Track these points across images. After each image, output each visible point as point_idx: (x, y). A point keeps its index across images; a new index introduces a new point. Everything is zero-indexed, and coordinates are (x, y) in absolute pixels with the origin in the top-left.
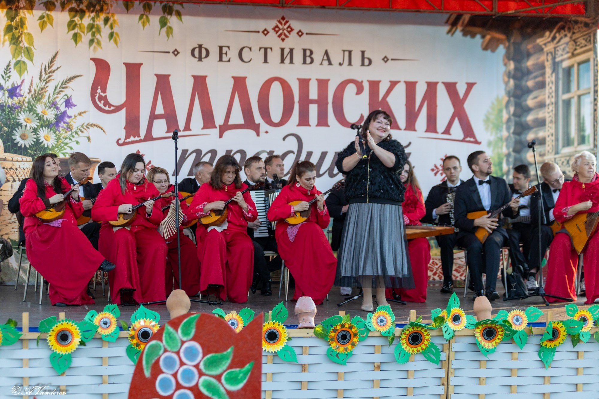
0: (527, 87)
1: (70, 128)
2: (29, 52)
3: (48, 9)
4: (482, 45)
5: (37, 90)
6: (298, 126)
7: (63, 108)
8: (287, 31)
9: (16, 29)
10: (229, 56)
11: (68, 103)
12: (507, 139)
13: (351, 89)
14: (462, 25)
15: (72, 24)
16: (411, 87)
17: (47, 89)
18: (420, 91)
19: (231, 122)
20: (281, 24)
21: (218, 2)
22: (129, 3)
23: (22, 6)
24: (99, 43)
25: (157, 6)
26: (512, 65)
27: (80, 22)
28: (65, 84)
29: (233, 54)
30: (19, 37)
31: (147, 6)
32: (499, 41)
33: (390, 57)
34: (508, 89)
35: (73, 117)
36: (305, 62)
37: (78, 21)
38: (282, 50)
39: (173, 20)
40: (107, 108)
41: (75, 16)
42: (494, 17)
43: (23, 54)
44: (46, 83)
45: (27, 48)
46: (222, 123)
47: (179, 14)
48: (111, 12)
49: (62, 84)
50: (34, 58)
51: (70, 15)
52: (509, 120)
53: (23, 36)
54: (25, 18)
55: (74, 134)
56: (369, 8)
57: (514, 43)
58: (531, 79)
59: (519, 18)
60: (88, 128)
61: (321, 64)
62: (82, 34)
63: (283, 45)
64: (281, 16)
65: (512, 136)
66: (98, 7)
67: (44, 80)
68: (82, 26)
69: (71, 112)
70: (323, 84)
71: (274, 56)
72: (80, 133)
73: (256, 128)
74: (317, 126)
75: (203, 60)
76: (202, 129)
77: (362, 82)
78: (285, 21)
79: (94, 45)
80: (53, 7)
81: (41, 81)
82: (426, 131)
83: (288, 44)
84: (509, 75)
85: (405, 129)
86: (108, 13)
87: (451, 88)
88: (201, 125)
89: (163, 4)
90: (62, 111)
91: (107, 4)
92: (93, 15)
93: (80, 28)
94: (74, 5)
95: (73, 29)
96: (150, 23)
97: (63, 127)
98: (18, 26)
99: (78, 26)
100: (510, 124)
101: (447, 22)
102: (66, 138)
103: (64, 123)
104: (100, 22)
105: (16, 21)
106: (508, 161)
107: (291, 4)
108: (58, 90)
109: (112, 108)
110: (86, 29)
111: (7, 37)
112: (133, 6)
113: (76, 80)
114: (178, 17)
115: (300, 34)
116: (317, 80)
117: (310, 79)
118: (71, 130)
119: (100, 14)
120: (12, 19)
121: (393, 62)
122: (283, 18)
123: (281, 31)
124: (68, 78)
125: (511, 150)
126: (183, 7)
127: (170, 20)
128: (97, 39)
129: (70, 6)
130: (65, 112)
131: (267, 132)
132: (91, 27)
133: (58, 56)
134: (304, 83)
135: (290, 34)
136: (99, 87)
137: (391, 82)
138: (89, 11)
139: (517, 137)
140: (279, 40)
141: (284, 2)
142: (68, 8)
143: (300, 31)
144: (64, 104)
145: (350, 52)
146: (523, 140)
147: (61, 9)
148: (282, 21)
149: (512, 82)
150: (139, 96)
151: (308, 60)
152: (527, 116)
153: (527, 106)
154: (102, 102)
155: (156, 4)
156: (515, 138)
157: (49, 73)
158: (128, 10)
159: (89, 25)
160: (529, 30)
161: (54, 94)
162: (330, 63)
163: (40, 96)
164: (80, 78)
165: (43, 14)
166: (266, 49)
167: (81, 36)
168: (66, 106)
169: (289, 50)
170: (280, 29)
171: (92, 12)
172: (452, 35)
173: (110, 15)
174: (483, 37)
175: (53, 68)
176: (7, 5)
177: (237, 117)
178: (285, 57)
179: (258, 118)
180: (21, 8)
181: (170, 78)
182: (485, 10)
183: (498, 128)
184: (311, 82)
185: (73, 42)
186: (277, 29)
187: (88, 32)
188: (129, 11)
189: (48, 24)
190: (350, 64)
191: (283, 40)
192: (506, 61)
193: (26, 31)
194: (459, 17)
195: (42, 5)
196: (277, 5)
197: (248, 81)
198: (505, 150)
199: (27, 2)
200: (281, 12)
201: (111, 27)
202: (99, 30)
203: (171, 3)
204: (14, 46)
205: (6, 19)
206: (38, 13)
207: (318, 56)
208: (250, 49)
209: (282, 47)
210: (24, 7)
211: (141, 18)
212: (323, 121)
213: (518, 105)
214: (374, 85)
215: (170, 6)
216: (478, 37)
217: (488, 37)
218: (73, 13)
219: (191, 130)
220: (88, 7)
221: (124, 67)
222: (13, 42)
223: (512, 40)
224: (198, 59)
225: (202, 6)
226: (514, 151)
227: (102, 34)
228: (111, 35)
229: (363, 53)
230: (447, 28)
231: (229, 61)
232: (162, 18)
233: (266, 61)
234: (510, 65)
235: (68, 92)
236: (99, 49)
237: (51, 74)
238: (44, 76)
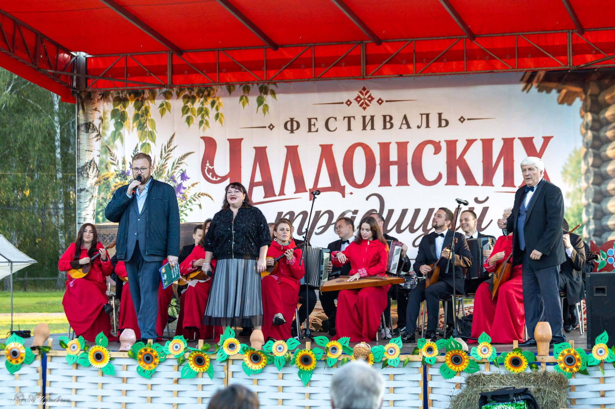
0: (607, 138)
1: (185, 198)
2: (152, 135)
3: (167, 98)
4: (558, 100)
5: (159, 166)
6: (379, 186)
7: (179, 181)
8: (368, 100)
9: (142, 116)
10: (317, 126)
11: (184, 176)
12: (586, 190)
13: (429, 149)
14: (537, 82)
15: (185, 109)
16: (487, 144)
17: (166, 166)
18: (497, 148)
19: (320, 186)
20: (362, 94)
21: (306, 79)
22: (231, 87)
23: (147, 97)
24: (207, 123)
25: (255, 88)
26: (589, 117)
27: (192, 107)
28: (180, 161)
29: (320, 124)
30: (144, 123)
31: (246, 88)
32: (576, 94)
33: (466, 118)
34: (586, 141)
35: (187, 188)
36: (385, 128)
37: (190, 106)
38: (364, 118)
39: (268, 99)
40: (214, 179)
41: (187, 102)
42: (569, 71)
43: (147, 137)
44: (166, 161)
45: (150, 132)
46: (311, 187)
47: (273, 93)
48: (217, 96)
49: (178, 161)
50: (157, 140)
51: (183, 101)
52: (587, 171)
53: (148, 122)
54: (149, 107)
55: (188, 203)
56: (444, 73)
57: (591, 95)
58: (610, 129)
59: (596, 70)
60: (199, 197)
61: (400, 128)
62: (193, 117)
63: (364, 113)
64: (362, 87)
65: (591, 186)
66: (206, 93)
67: (164, 158)
68: (193, 110)
69: (185, 184)
70: (402, 147)
71: (357, 124)
72: (193, 201)
73: (342, 190)
74: (397, 185)
75: (294, 132)
76: (295, 193)
77: (440, 142)
78: (366, 91)
79: (203, 125)
80: (170, 96)
81: (161, 159)
82: (503, 186)
83: (368, 113)
84: (587, 127)
85: (482, 185)
86: (214, 97)
87: (528, 143)
88: (294, 190)
89: (259, 85)
90: (179, 183)
91: (213, 89)
92: (202, 100)
93: (192, 112)
94: (187, 93)
95: (187, 113)
96: (249, 103)
97: (179, 197)
98: (144, 114)
99: (190, 110)
100: (588, 174)
101: (522, 80)
102: (182, 207)
103: (181, 193)
104: (208, 105)
105: (142, 110)
106: (587, 211)
107: (371, 75)
108: (175, 166)
109: (219, 179)
110: (197, 112)
111: (135, 124)
112: (235, 89)
113: (189, 156)
114: (273, 95)
115: (380, 102)
116: (396, 143)
117: (390, 143)
118: (186, 199)
119: (208, 98)
120: (138, 108)
121: (469, 121)
122: (364, 89)
123: (362, 101)
124: (183, 155)
125: (591, 200)
126: (276, 86)
127: (266, 99)
128: (206, 120)
129: (184, 94)
130: (181, 184)
131: (351, 193)
132: (201, 110)
133: (175, 137)
134: (385, 147)
135: (371, 103)
136: (208, 161)
137: (467, 140)
138: (199, 97)
139: (597, 188)
140: (361, 108)
141: (365, 74)
142: (182, 96)
143: (380, 99)
144: (180, 177)
145: (428, 115)
146: (603, 190)
147: (176, 97)
148: (363, 91)
149: (590, 134)
150: (241, 167)
151: (388, 125)
152: (606, 167)
153: (607, 156)
154: (211, 174)
155: (254, 86)
156: (595, 189)
157: (168, 152)
158: (230, 93)
159: (199, 109)
160: (607, 81)
161: (172, 169)
162: (409, 127)
163: (161, 172)
164: (192, 154)
165: (162, 102)
166: (349, 118)
167: (192, 118)
168: (182, 179)
169: (370, 117)
170: (361, 99)
171: (201, 97)
172: (528, 92)
173: (216, 99)
174: (559, 91)
175: (171, 147)
176: (135, 97)
177: (325, 181)
178: (366, 124)
179: (343, 181)
180: (146, 99)
181: (267, 149)
182: (559, 65)
183: (576, 179)
184: (391, 145)
185: (186, 124)
186: (359, 99)
187: (198, 115)
188: (232, 94)
189: (167, 110)
190: (428, 126)
191: (364, 108)
192: (583, 113)
193: (149, 118)
194: (534, 74)
195: (162, 95)
196: (358, 77)
197: (334, 148)
198: (584, 201)
199: (150, 93)
200: (362, 84)
201: (217, 109)
202: (207, 113)
203: (266, 84)
204: (141, 131)
205: (134, 109)
206: (158, 102)
207: (397, 121)
208: (336, 119)
209: (364, 115)
210: (148, 98)
211: (241, 99)
212: (403, 181)
213: (597, 156)
214: (452, 145)
215: (265, 87)
216: (554, 92)
217: (564, 91)
218: (186, 100)
219: (285, 195)
220: (198, 94)
221: (228, 142)
222: (140, 127)
223: (589, 93)
224: (290, 132)
225: (293, 84)
226: (594, 201)
227: (210, 116)
228: (217, 116)
229: (440, 115)
230: (522, 86)
231: (317, 131)
232: (259, 97)
233: (349, 129)
234: (587, 116)
235: (183, 167)
236: (207, 129)
237: (169, 153)
238: (164, 155)
